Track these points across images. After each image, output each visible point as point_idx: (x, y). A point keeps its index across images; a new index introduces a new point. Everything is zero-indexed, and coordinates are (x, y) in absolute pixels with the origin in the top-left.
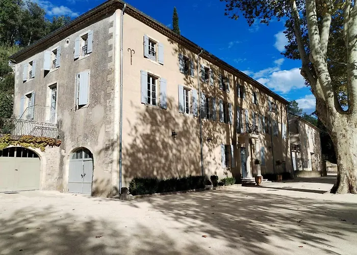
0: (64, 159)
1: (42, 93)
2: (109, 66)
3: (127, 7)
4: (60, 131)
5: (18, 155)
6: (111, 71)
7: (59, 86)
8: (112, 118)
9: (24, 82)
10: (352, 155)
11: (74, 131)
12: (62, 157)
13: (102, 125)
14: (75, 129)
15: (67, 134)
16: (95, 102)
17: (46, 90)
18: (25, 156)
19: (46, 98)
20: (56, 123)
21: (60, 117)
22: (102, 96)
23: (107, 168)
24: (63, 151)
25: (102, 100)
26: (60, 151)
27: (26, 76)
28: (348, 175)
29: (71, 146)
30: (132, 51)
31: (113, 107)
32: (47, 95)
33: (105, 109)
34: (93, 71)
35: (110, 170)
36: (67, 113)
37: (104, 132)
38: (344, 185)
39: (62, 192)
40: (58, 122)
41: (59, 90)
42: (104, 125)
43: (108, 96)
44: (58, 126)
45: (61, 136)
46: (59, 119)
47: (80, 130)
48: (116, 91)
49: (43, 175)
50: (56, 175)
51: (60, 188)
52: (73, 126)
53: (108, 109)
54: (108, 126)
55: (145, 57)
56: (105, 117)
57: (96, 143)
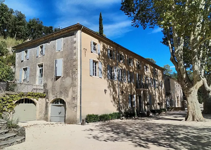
0: (48, 104)
1: (34, 68)
2: (74, 57)
3: (83, 28)
4: (45, 89)
5: (25, 103)
6: (76, 60)
7: (44, 65)
8: (76, 84)
9: (22, 61)
10: (194, 103)
11: (54, 90)
12: (47, 103)
13: (70, 87)
14: (55, 89)
15: (50, 91)
16: (67, 75)
17: (36, 67)
18: (28, 103)
19: (36, 71)
20: (43, 84)
21: (45, 82)
22: (70, 73)
23: (74, 109)
24: (47, 100)
25: (71, 75)
26: (46, 100)
27: (23, 58)
28: (192, 112)
29: (52, 97)
30: (85, 49)
31: (77, 78)
32: (37, 69)
33: (72, 79)
34: (65, 59)
35: (75, 110)
36: (49, 80)
37: (72, 91)
38: (190, 117)
39: (47, 121)
40: (44, 84)
41: (44, 68)
42: (71, 88)
43: (74, 73)
44: (44, 86)
45: (46, 92)
46: (44, 82)
47: (58, 89)
48: (78, 71)
49: (38, 112)
50: (43, 113)
51: (46, 119)
52: (53, 87)
53: (74, 79)
54: (74, 88)
55: (92, 52)
56: (73, 83)
57: (67, 96)
